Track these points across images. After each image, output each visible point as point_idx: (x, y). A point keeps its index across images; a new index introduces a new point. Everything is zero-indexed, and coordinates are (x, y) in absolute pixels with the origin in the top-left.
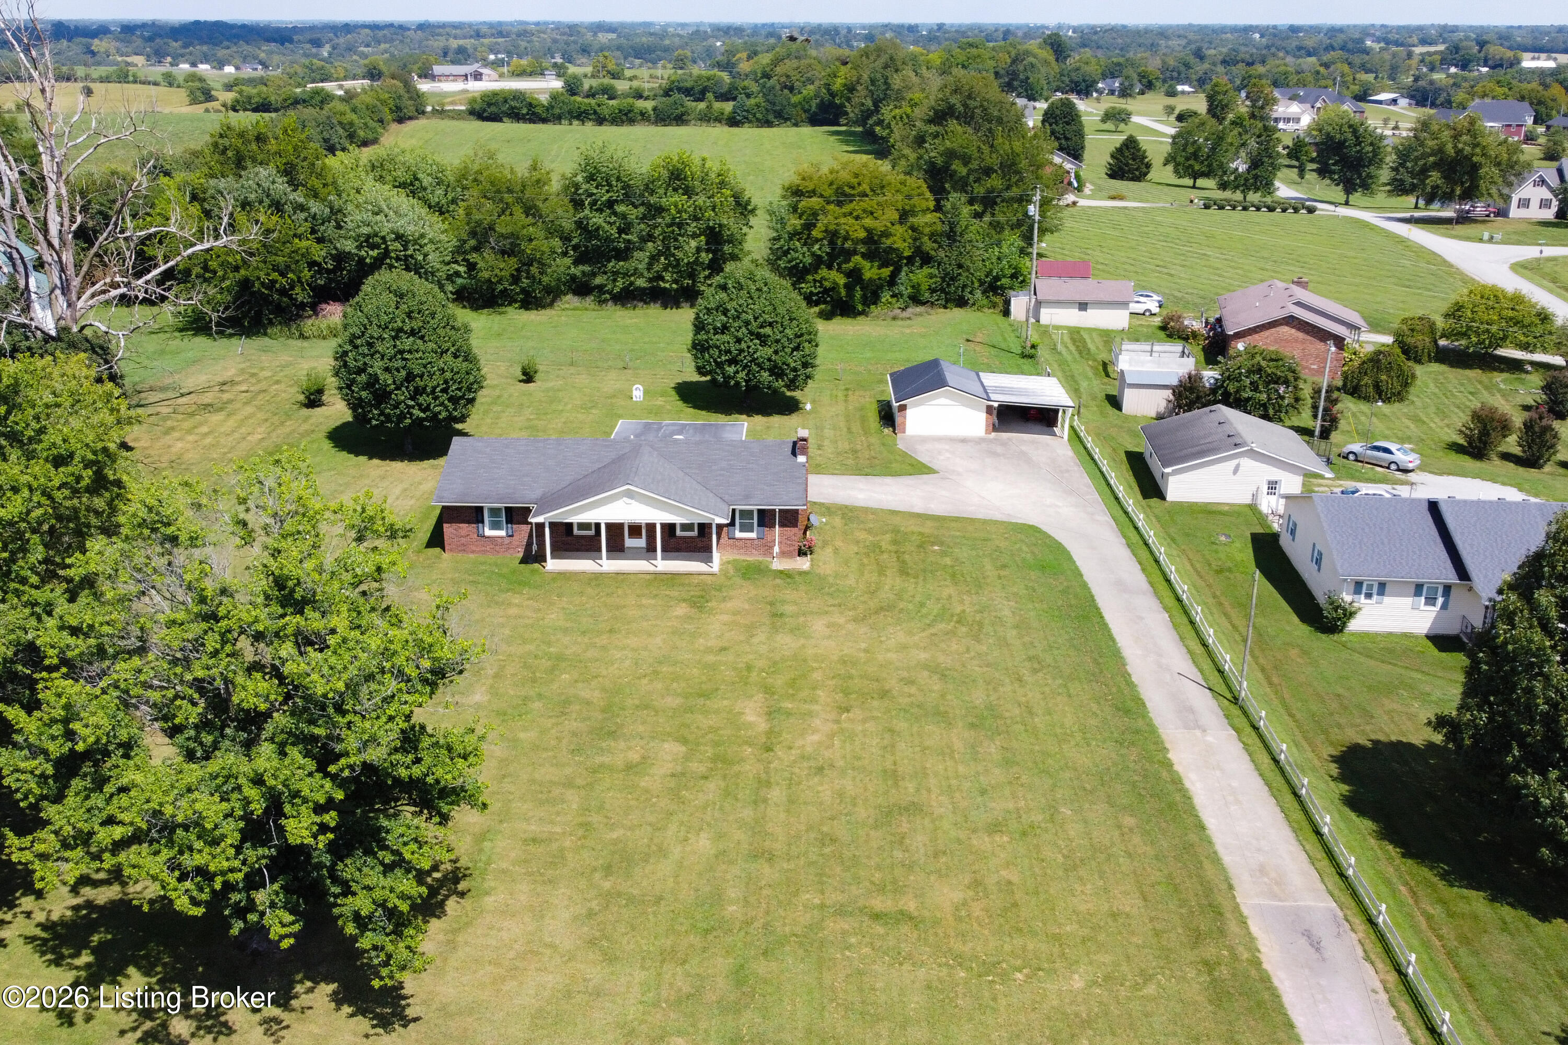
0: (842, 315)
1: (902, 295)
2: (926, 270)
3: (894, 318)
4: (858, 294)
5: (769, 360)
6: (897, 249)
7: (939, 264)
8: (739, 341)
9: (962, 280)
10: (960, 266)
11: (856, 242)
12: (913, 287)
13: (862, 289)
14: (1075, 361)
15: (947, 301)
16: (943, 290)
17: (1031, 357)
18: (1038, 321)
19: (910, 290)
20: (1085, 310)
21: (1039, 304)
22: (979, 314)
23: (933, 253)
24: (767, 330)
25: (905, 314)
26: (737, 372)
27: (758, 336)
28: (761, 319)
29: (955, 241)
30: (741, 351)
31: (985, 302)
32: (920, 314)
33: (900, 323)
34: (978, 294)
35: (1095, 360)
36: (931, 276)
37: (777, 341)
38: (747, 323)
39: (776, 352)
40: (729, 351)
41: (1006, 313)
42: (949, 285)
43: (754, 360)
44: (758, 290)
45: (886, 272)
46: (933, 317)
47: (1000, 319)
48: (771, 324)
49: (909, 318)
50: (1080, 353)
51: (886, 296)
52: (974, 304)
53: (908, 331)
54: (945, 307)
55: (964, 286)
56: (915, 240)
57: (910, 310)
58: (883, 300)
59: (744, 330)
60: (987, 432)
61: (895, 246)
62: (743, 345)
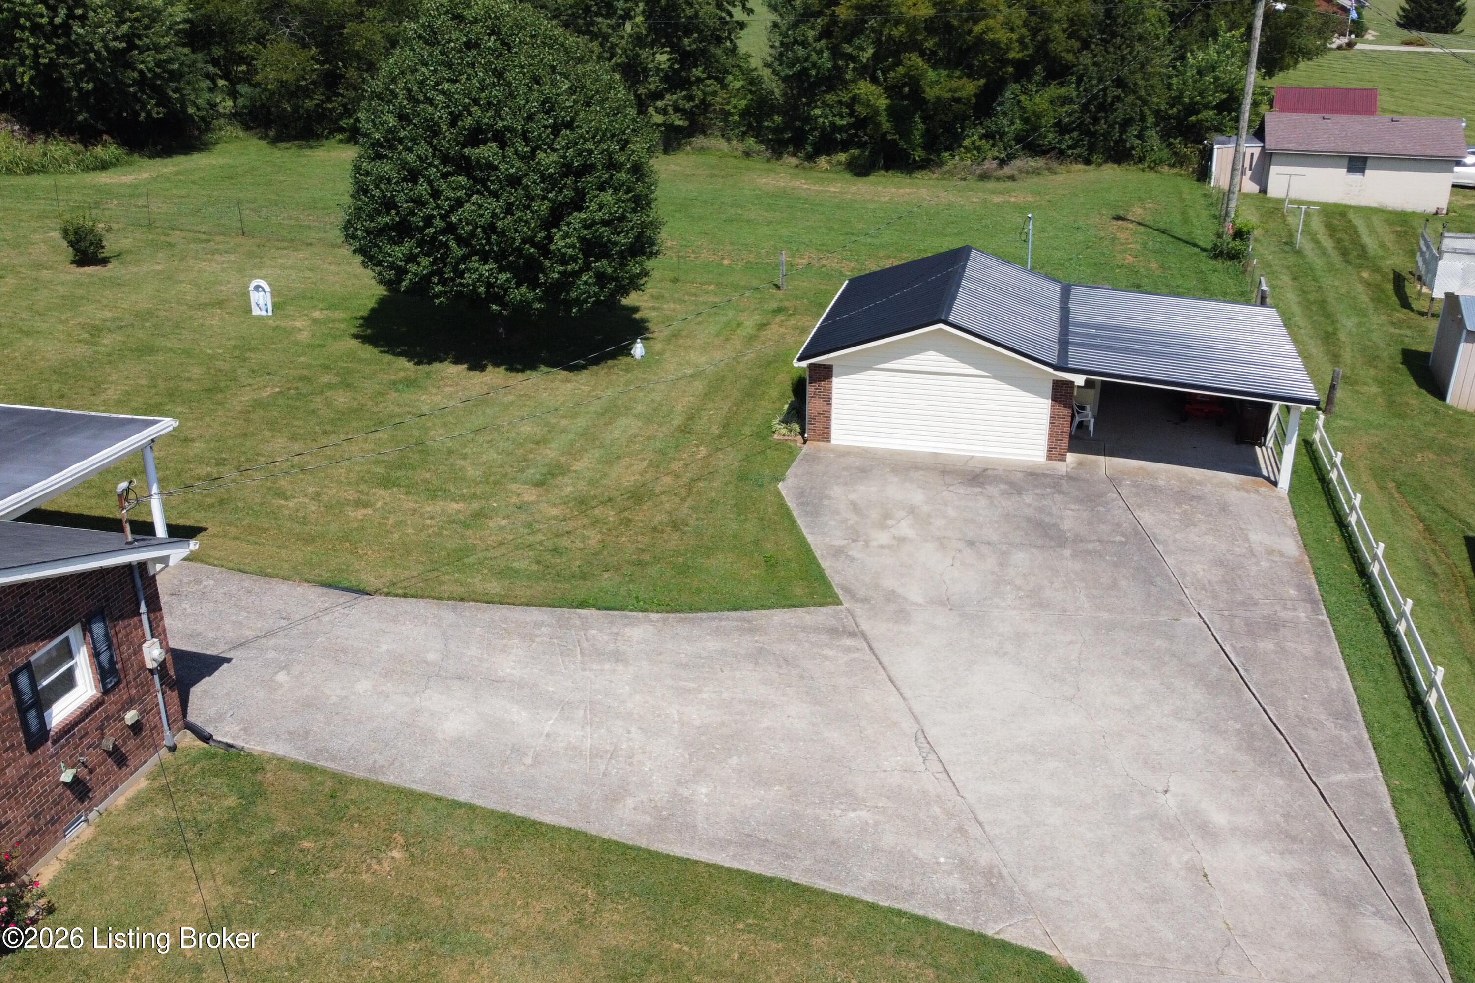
0: (887, 168)
1: (1002, 135)
2: (1053, 90)
3: (984, 177)
4: (919, 126)
5: (491, 228)
6: (995, 44)
7: (1080, 80)
8: (413, 176)
9: (1120, 112)
10: (1120, 83)
11: (912, 26)
12: (1026, 121)
13: (924, 119)
14: (1331, 268)
15: (1092, 149)
16: (1082, 129)
17: (1234, 256)
18: (1263, 191)
19: (1018, 125)
20: (1362, 171)
21: (1267, 158)
22: (1152, 175)
23: (1070, 57)
24: (487, 151)
25: (1007, 170)
26: (411, 258)
27: (465, 166)
28: (469, 121)
29: (1114, 35)
30: (420, 202)
31: (1166, 154)
32: (1036, 172)
33: (991, 185)
34: (1153, 137)
35: (1377, 270)
36: (1066, 100)
37: (514, 181)
38: (433, 130)
39: (509, 210)
40: (389, 205)
41: (1203, 174)
42: (1096, 120)
43: (451, 229)
44: (469, 45)
45: (969, 88)
46: (1059, 178)
47: (1188, 187)
48: (500, 139)
49: (1012, 178)
50: (1344, 253)
51: (973, 136)
52: (1141, 160)
53: (997, 199)
54: (1088, 162)
55: (1126, 124)
56: (1035, 31)
57: (1018, 163)
58: (967, 142)
59: (423, 149)
60: (1054, 453)
61: (990, 36)
62: (423, 188)
